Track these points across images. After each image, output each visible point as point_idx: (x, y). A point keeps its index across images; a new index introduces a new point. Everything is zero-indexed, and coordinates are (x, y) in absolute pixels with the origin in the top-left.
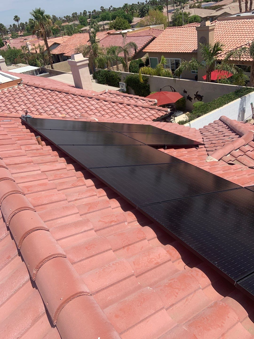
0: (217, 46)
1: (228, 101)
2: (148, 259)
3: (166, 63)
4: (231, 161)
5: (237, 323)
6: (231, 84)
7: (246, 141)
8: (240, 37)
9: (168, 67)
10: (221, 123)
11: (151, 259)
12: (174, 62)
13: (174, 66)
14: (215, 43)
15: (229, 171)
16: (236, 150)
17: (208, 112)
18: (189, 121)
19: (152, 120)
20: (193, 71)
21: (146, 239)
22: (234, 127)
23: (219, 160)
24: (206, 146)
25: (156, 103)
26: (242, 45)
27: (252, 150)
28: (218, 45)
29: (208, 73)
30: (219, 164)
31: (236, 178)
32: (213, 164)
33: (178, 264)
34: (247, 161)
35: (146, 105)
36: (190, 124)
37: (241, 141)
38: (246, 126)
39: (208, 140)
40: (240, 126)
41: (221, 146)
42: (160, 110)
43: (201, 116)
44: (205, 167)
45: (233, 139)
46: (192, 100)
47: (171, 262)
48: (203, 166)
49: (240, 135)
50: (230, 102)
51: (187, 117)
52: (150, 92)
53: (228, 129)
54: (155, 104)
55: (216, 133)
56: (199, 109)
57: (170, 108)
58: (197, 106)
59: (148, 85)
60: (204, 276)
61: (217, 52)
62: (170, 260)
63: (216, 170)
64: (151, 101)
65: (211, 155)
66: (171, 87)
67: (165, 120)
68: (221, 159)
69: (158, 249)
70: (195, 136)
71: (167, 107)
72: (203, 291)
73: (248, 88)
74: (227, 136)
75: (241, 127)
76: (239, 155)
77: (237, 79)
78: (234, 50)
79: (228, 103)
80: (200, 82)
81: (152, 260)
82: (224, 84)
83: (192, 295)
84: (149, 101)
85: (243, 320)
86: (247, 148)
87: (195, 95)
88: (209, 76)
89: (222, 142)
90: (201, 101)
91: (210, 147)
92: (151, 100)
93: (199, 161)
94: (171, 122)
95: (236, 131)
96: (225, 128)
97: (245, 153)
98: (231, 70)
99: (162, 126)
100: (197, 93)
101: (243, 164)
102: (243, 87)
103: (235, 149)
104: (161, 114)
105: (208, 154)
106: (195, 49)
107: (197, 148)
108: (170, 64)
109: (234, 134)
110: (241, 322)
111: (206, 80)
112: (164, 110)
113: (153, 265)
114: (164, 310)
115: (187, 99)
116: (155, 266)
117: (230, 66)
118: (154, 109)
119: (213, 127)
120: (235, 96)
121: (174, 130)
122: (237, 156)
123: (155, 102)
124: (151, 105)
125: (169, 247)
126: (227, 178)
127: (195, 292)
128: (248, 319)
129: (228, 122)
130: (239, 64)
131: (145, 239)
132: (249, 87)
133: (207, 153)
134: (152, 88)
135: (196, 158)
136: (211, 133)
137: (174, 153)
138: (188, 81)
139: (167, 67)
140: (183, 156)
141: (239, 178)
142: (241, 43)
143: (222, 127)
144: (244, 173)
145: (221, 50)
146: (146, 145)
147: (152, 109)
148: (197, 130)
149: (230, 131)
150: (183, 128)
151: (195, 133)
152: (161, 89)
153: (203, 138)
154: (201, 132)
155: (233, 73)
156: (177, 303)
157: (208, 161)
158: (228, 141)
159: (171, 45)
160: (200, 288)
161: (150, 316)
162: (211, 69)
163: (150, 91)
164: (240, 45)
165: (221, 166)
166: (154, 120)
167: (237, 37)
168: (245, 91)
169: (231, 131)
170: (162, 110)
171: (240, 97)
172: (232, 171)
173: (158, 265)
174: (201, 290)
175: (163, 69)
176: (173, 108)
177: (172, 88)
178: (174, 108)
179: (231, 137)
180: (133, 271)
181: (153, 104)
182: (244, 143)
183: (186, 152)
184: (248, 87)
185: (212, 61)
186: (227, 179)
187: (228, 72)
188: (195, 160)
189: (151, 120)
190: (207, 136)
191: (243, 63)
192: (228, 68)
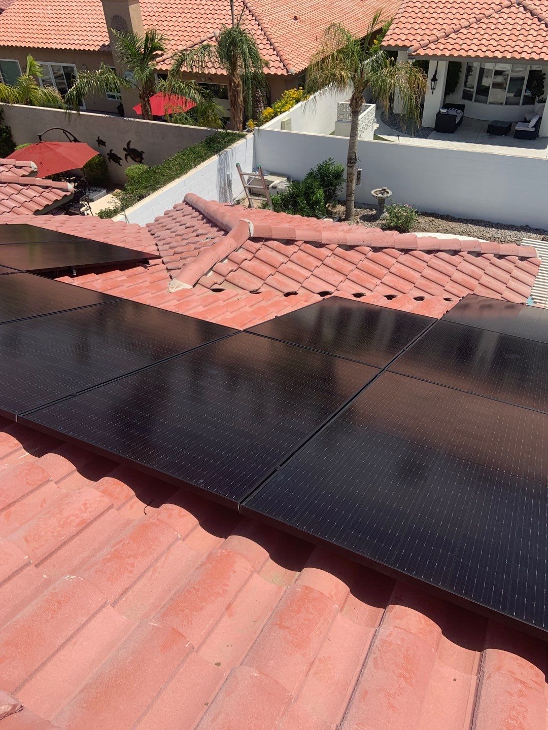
0: (152, 39)
1: (195, 162)
2: (60, 521)
3: (40, 73)
4: (216, 283)
5: (251, 576)
6: (195, 125)
7: (236, 241)
8: (196, 20)
9: (48, 83)
10: (188, 209)
11: (68, 518)
12: (62, 72)
13: (62, 81)
14: (145, 32)
15: (215, 305)
16: (222, 261)
17: (160, 187)
18: (123, 210)
19: (33, 213)
20: (111, 94)
21: (52, 480)
22: (213, 215)
23: (194, 286)
24: (165, 259)
25: (35, 170)
26: (203, 38)
27: (250, 259)
28: (153, 36)
29: (144, 99)
30: (195, 294)
31: (229, 315)
32: (182, 294)
33: (131, 508)
34: (245, 280)
35: (9, 176)
36: (125, 215)
37: (227, 243)
38: (235, 212)
39: (167, 247)
40: (224, 211)
41: (195, 256)
42: (47, 187)
43: (146, 196)
44: (166, 304)
45: (214, 241)
46: (121, 162)
47: (113, 510)
48: (163, 302)
49: (225, 230)
50: (199, 162)
51: (117, 201)
52: (15, 146)
53: (202, 219)
54: (33, 174)
55: (181, 230)
56: (139, 181)
57: (74, 181)
58: (136, 175)
59: (7, 127)
60: (184, 514)
61: (154, 53)
62: (111, 507)
63: (190, 307)
64: (21, 167)
65: (176, 278)
66: (64, 130)
67: (68, 210)
68: (197, 283)
69: (80, 493)
70: (139, 242)
71: (65, 179)
72: (185, 541)
73: (228, 134)
74: (202, 234)
75: (226, 214)
76: (229, 271)
77: (204, 113)
78: (189, 49)
79: (195, 166)
80: (130, 119)
81: (69, 521)
82: (180, 125)
83: (163, 559)
84: (16, 167)
85: (262, 567)
86: (241, 254)
87: (125, 149)
88: (148, 106)
89: (195, 249)
90: (141, 162)
91: (173, 261)
92: (19, 163)
93: (154, 293)
94: (83, 214)
95: (217, 222)
96: (197, 219)
97: (239, 265)
98: (190, 93)
99: (58, 224)
100: (129, 144)
101: (238, 286)
102: (219, 130)
103: (220, 260)
104: (53, 196)
105: (171, 277)
106: (103, 43)
107: (145, 267)
108: (52, 76)
109: (215, 229)
110: (258, 572)
111: (143, 115)
112: (58, 187)
113: (73, 529)
114: (109, 606)
115: (109, 158)
116: (79, 528)
117: (187, 85)
118: (31, 185)
119: (173, 219)
120: (207, 149)
121: (89, 232)
122: (225, 272)
123: (32, 169)
124: (22, 176)
125: (108, 482)
126: (212, 319)
127: (169, 549)
128: (271, 561)
129: (201, 206)
130: (203, 81)
131: (49, 481)
132: (230, 131)
133: (168, 274)
134: (16, 136)
135: (147, 287)
136: (172, 232)
137: (95, 282)
138: (102, 117)
139: (46, 83)
140: (119, 287)
141: (234, 314)
142: (199, 34)
143: (190, 216)
144: (243, 304)
145: (162, 50)
146: (21, 272)
147: (25, 185)
148: (143, 227)
149: (206, 223)
150: (111, 225)
151: (139, 234)
152: (40, 137)
153: (157, 245)
154: (152, 232)
155: (194, 99)
156: (134, 583)
157: (172, 291)
158: (205, 245)
159: (45, 32)
160: (177, 539)
161: (78, 630)
162: (148, 90)
163: (12, 141)
164: (198, 40)
165: (200, 297)
166: (37, 213)
167: (190, 20)
168: (224, 138)
169: (209, 223)
170: (53, 188)
171: (217, 151)
172: (221, 303)
173: (86, 525)
174: (180, 542)
175: (36, 89)
176: (80, 180)
177: (66, 132)
178: (83, 181)
179: (209, 235)
180: (27, 557)
181: (27, 174)
182: (235, 245)
183: (124, 278)
184: (228, 131)
185: (147, 72)
186: (213, 321)
187: (184, 98)
188: (146, 293)
189: (29, 213)
190: (164, 238)
191: (212, 80)
192: (182, 89)
